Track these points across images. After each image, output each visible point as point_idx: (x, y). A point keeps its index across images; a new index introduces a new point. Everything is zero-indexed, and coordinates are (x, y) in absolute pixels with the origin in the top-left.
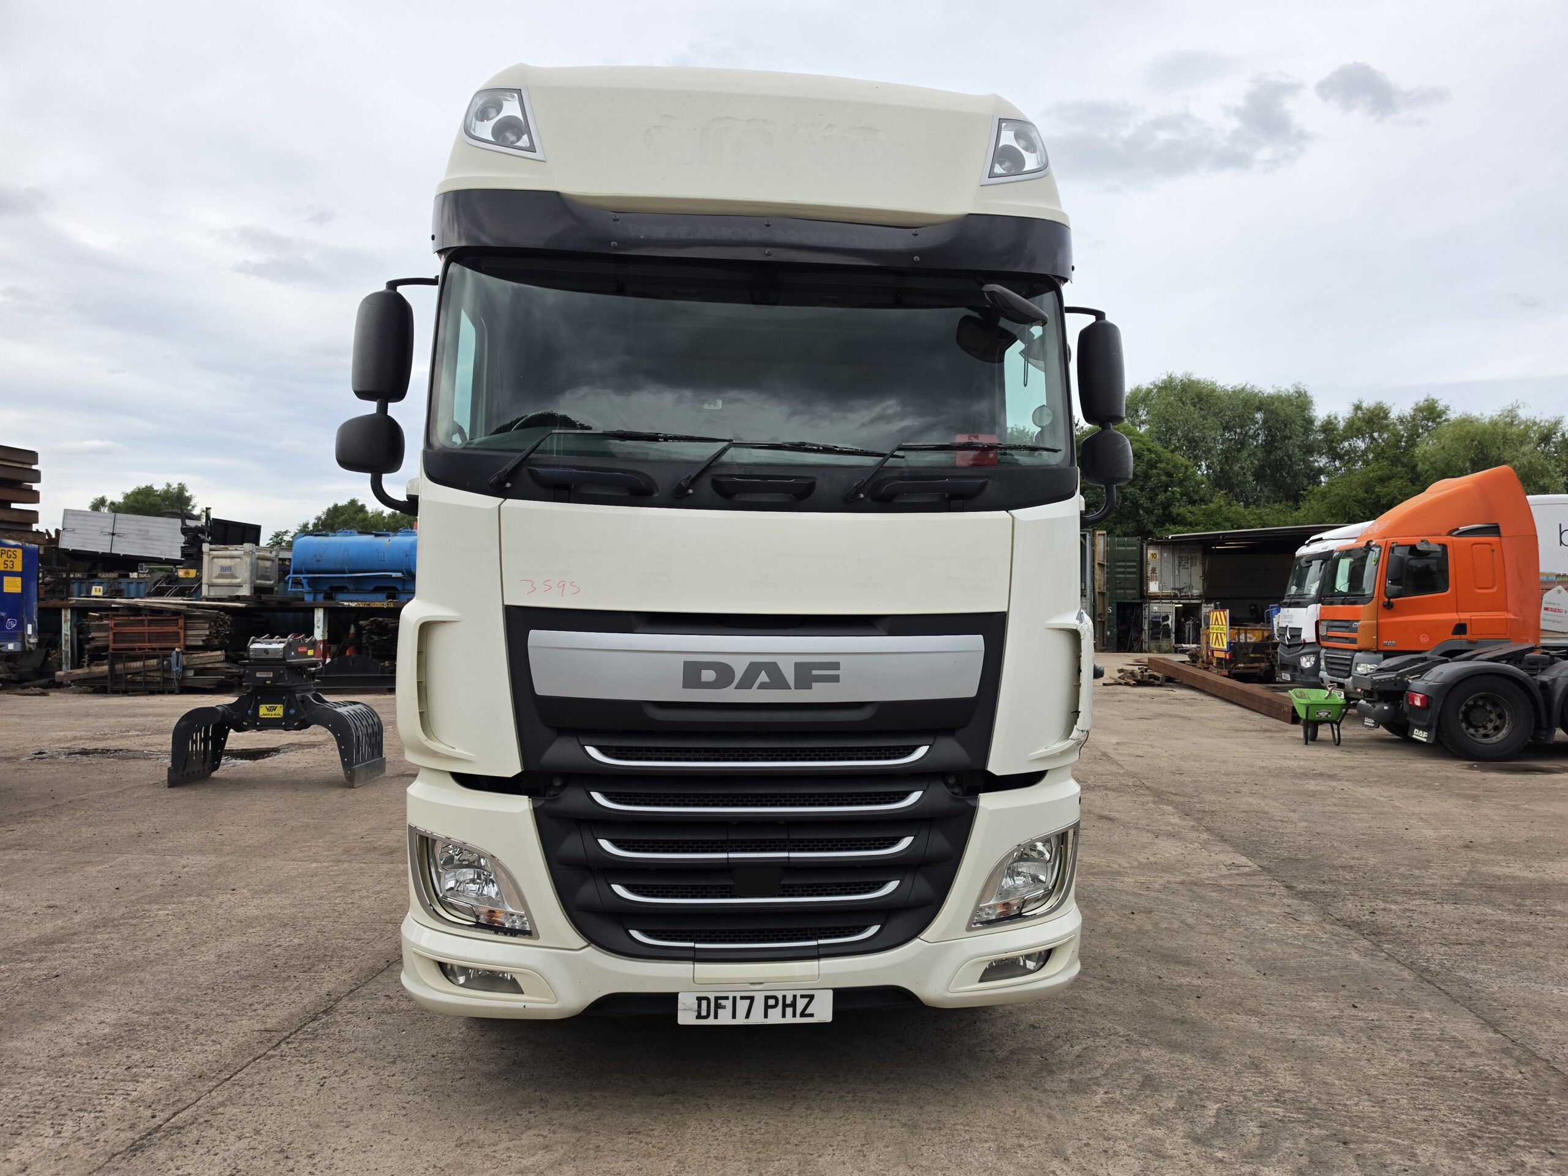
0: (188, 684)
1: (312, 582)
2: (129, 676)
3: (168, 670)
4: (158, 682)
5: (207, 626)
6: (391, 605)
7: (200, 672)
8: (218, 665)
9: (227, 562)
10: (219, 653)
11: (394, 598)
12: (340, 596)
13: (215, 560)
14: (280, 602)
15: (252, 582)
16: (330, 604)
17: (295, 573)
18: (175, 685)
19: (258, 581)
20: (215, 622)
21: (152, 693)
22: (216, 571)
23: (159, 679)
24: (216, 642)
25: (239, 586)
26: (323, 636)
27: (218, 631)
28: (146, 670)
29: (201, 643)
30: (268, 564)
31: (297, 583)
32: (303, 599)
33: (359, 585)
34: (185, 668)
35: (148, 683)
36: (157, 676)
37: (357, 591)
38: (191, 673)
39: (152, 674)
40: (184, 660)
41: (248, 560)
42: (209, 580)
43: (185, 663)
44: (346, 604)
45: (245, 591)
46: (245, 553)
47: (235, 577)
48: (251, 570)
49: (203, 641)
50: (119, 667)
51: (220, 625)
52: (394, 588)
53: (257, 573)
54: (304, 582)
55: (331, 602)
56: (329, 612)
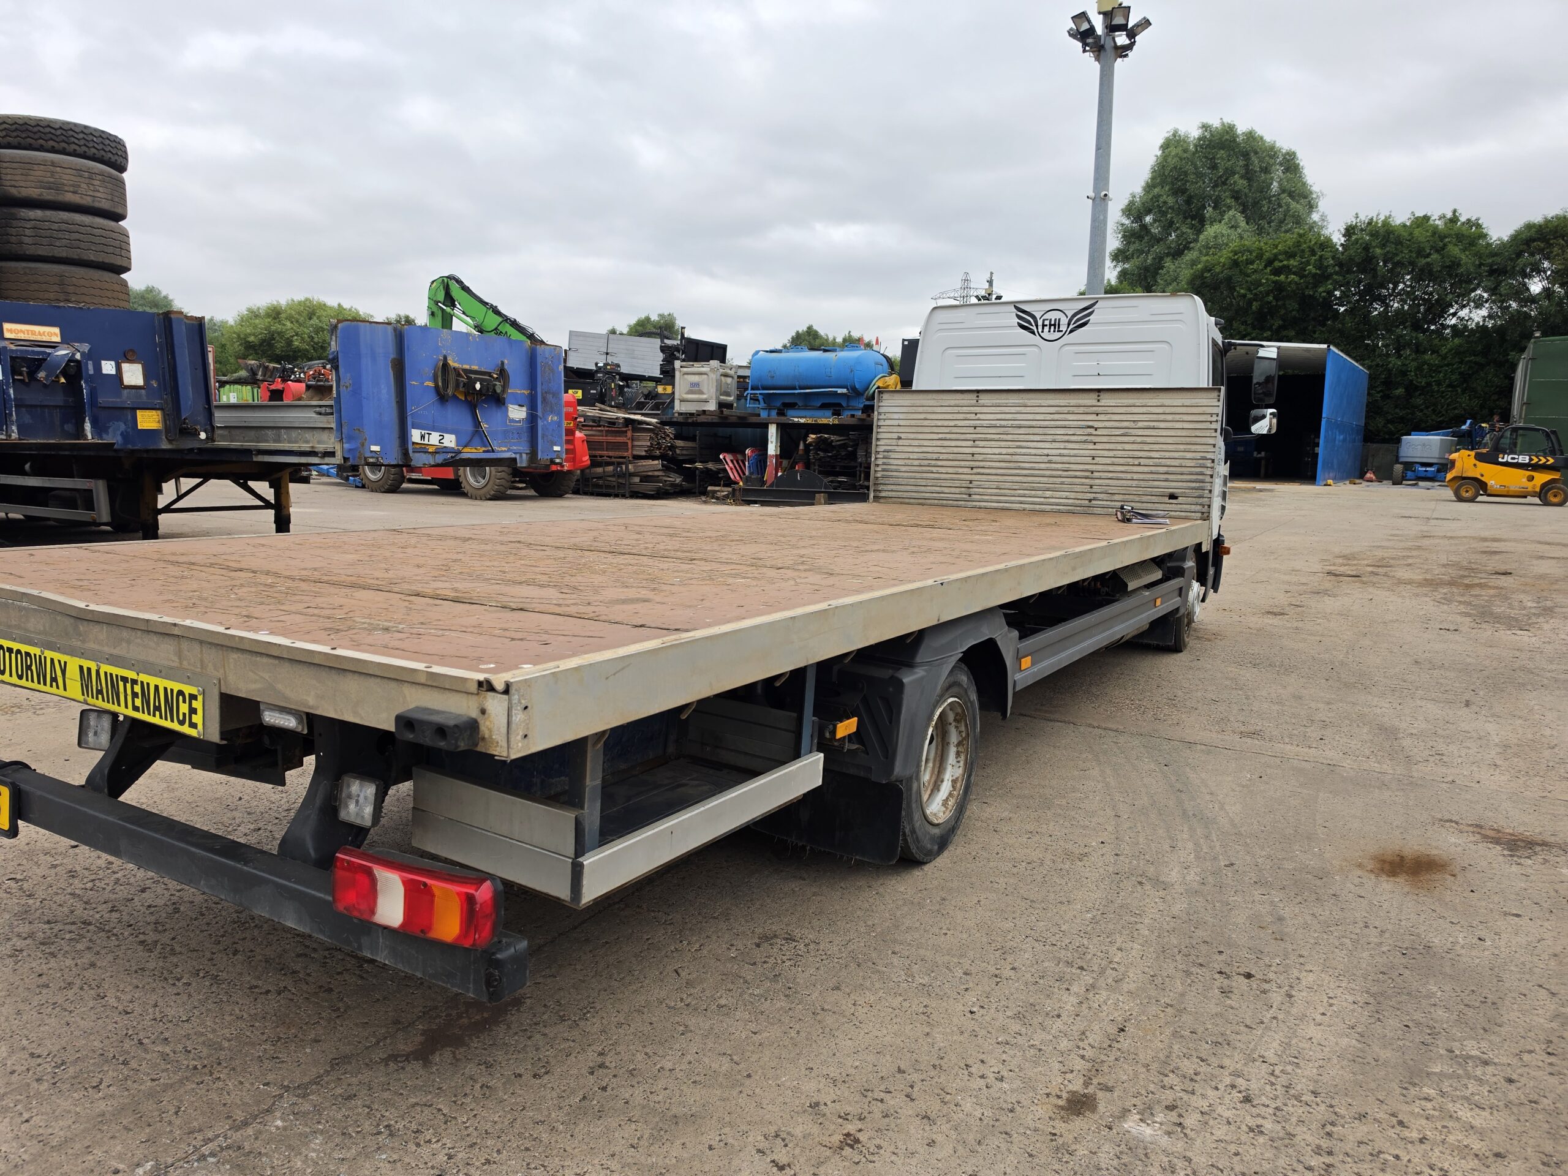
1: (768, 398)
6: (837, 422)
9: (695, 379)
11: (839, 415)
12: (790, 412)
13: (686, 376)
14: (739, 418)
15: (717, 398)
16: (783, 420)
17: (752, 389)
22: (686, 387)
25: (706, 401)
26: (776, 450)
29: (644, 453)
30: (729, 380)
31: (755, 399)
32: (759, 415)
33: (808, 402)
37: (806, 407)
41: (715, 376)
42: (680, 395)
44: (796, 420)
45: (712, 407)
46: (712, 370)
47: (703, 393)
48: (716, 387)
52: (840, 405)
53: (721, 389)
54: (760, 398)
55: (782, 418)
56: (781, 427)
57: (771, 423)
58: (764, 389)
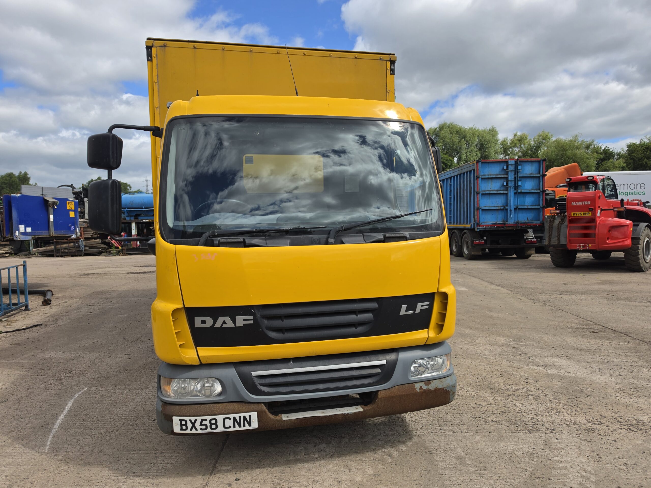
0: (87, 252)
1: (129, 212)
2: (63, 250)
3: (79, 247)
4: (75, 252)
7: (91, 247)
8: (98, 245)
10: (98, 240)
12: (140, 218)
18: (82, 253)
21: (73, 256)
24: (96, 236)
26: (135, 233)
28: (69, 248)
29: (90, 237)
32: (126, 219)
33: (146, 213)
34: (85, 246)
35: (70, 252)
36: (74, 249)
37: (147, 216)
38: (87, 248)
40: (84, 243)
44: (144, 220)
54: (126, 212)
55: (137, 220)
56: (137, 224)
57: (133, 222)
58: (128, 209)
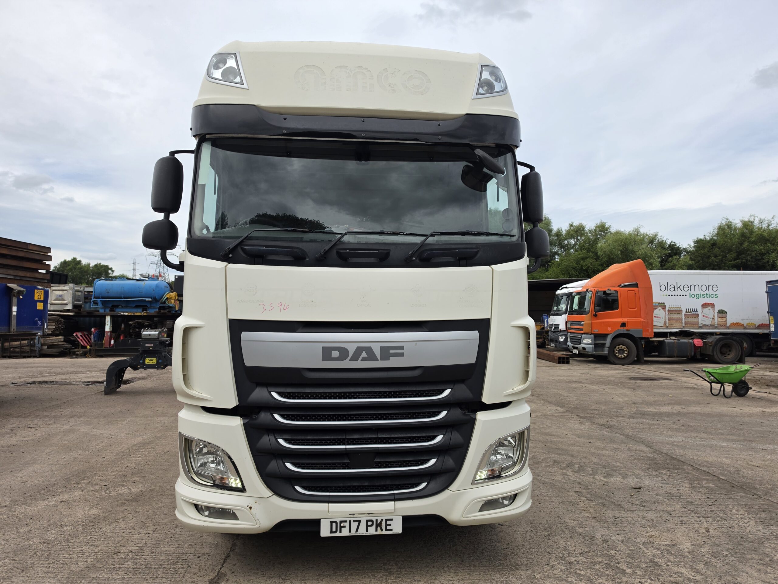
0: (44, 352)
1: (103, 303)
2: (12, 349)
3: (34, 345)
4: (28, 352)
5: (54, 324)
6: (146, 314)
7: (50, 346)
8: (60, 343)
9: (60, 293)
10: (61, 337)
11: (146, 311)
12: (117, 310)
13: (54, 292)
14: (88, 313)
15: (73, 303)
16: (113, 313)
17: (94, 298)
18: (37, 353)
19: (75, 302)
20: (57, 322)
21: (25, 357)
22: (54, 297)
23: (28, 350)
24: (58, 332)
25: (66, 304)
26: (110, 329)
27: (59, 327)
28: (21, 346)
29: (51, 333)
30: (80, 294)
31: (96, 303)
32: (99, 311)
33: (127, 305)
34: (43, 345)
35: (22, 352)
36: (27, 349)
37: (126, 307)
38: (45, 347)
39: (24, 348)
40: (42, 341)
41: (71, 292)
42: (50, 301)
43: (43, 342)
44: (122, 313)
45: (69, 307)
46: (70, 288)
47: (64, 300)
48: (73, 297)
49: (52, 331)
50: (7, 344)
51: (60, 324)
52: (146, 306)
53: (75, 298)
54: (100, 303)
56: (113, 317)
57: (107, 315)
